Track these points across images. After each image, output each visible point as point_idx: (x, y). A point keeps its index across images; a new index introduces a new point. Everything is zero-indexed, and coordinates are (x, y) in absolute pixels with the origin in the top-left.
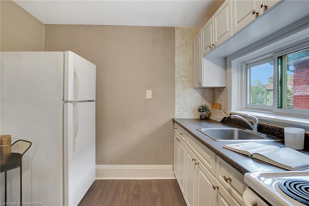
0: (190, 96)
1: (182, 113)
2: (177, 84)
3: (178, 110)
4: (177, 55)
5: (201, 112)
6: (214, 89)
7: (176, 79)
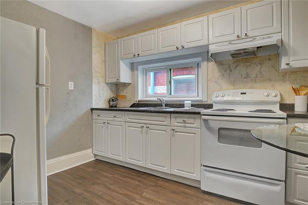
0: (102, 89)
1: (98, 103)
2: (93, 78)
3: (95, 101)
4: (94, 53)
5: (114, 101)
6: (117, 84)
7: (93, 74)
